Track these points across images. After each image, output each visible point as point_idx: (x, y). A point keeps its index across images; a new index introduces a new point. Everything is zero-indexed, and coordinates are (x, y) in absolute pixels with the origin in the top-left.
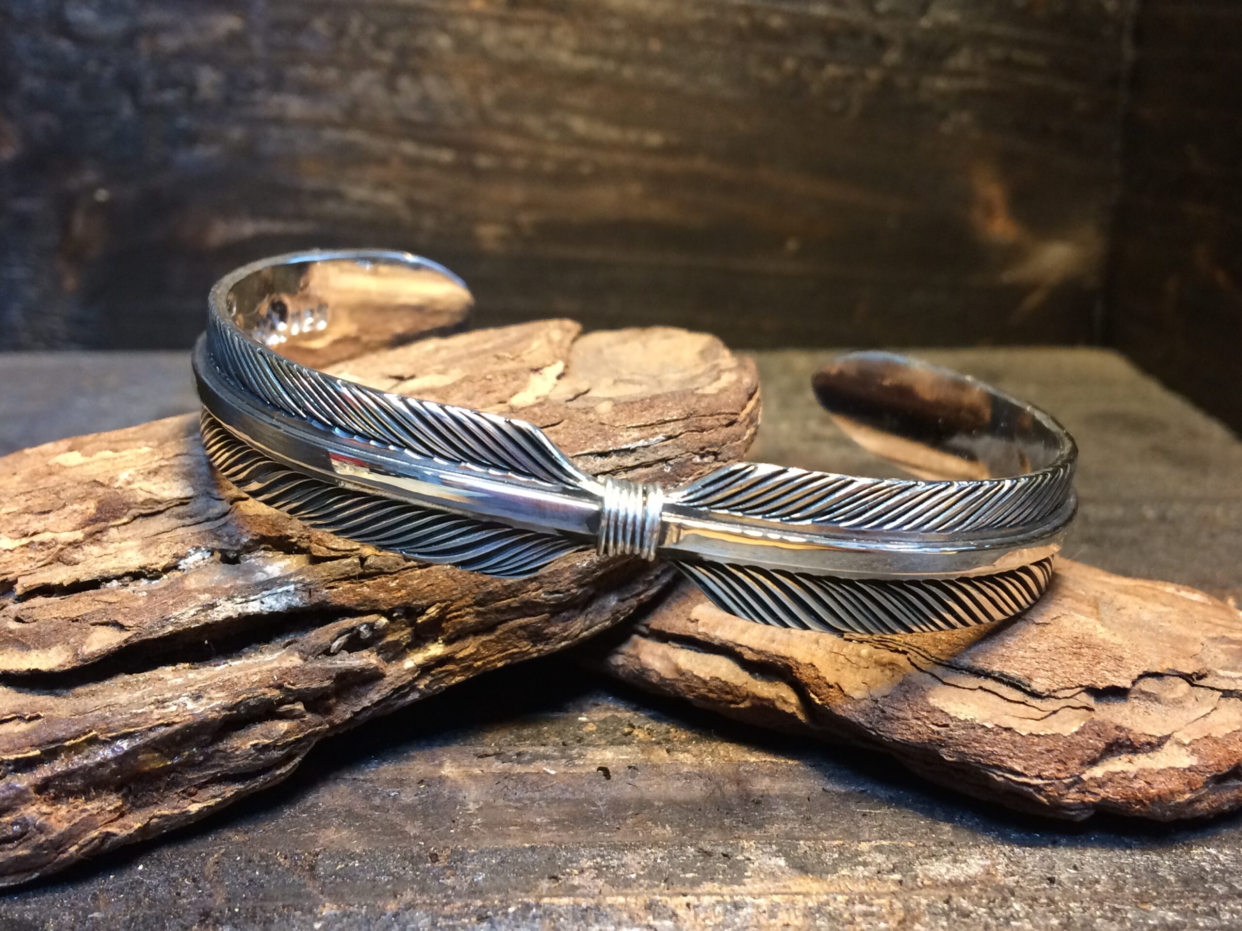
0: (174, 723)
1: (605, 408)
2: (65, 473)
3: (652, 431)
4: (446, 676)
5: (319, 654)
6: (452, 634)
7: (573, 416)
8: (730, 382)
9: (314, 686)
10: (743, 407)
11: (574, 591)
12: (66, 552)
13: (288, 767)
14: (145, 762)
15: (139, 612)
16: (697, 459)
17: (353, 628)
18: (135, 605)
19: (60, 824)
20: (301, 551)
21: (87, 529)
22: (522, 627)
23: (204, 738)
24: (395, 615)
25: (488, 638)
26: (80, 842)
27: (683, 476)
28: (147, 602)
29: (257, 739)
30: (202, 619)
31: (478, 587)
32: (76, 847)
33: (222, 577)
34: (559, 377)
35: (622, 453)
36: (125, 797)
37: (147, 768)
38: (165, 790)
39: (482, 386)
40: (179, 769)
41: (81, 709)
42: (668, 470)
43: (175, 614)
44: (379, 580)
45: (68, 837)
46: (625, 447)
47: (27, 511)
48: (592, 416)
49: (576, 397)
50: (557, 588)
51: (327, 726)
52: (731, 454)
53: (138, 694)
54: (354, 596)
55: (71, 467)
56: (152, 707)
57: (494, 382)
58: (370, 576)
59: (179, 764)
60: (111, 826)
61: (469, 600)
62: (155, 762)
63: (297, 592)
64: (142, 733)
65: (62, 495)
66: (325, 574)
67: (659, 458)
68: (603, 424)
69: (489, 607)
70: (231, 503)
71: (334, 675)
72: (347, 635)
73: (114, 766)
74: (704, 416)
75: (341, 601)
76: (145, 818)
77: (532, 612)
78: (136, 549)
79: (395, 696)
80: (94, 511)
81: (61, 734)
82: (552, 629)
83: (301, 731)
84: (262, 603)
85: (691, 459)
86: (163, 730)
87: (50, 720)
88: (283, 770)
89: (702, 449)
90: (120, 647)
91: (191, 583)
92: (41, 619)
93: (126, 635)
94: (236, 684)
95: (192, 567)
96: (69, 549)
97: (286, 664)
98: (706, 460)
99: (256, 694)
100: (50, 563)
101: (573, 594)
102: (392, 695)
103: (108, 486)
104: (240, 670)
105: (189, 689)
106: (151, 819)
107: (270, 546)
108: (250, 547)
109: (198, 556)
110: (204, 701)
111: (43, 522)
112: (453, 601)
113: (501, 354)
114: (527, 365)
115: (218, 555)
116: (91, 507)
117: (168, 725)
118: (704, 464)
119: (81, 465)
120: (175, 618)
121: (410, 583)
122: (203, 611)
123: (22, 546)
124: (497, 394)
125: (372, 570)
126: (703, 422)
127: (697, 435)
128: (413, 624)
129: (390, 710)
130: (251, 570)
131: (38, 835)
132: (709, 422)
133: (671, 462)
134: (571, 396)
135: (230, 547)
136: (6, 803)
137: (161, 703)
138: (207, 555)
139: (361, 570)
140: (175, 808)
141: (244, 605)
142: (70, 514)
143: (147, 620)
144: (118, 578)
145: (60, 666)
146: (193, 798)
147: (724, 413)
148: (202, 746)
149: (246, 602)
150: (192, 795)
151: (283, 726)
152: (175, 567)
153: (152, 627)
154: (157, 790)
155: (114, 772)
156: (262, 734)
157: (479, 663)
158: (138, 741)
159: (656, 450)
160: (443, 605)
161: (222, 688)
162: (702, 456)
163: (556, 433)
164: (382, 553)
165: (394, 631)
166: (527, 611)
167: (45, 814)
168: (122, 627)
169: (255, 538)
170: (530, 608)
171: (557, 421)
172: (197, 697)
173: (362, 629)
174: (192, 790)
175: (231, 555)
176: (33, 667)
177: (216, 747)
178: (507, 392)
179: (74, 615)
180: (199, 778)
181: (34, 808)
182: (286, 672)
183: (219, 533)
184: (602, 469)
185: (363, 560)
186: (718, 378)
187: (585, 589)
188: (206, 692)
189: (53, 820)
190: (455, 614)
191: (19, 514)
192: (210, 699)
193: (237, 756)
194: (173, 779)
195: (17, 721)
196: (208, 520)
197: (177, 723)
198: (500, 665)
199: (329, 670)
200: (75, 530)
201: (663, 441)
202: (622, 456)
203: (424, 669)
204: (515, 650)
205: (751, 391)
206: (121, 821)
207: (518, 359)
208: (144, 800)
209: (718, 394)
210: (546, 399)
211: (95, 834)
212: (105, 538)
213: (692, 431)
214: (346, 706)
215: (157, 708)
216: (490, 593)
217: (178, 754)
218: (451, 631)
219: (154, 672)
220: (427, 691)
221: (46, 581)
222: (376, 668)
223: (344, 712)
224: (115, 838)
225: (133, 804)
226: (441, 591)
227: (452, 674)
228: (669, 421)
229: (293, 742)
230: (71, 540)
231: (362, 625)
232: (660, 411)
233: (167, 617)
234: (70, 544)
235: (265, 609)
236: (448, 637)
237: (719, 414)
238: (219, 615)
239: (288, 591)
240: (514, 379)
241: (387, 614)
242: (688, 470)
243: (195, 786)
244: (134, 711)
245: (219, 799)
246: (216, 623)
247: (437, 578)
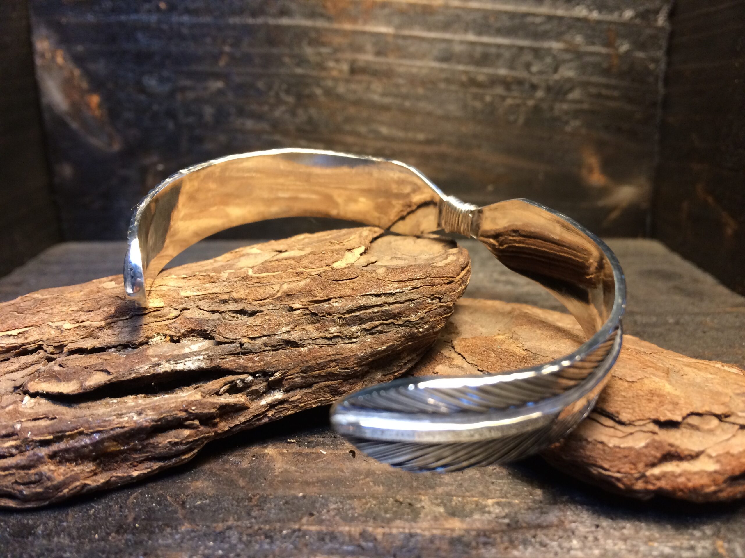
0: (124, 427)
1: (381, 271)
2: (105, 292)
3: (405, 284)
4: (283, 410)
5: (213, 394)
6: (288, 387)
7: (364, 275)
8: (452, 261)
9: (206, 411)
10: (458, 275)
11: (355, 368)
12: (95, 332)
13: (190, 455)
14: (108, 447)
15: (120, 365)
16: (429, 301)
17: (233, 381)
18: (118, 361)
19: (59, 477)
20: (212, 338)
21: (108, 321)
22: (327, 386)
23: (142, 436)
24: (257, 375)
25: (308, 391)
26: (70, 487)
27: (420, 310)
28: (124, 361)
29: (172, 438)
30: (152, 371)
31: (303, 363)
32: (66, 491)
33: (167, 350)
34: (361, 254)
35: (387, 295)
36: (98, 465)
37: (109, 450)
38: (121, 462)
39: (319, 257)
40: (128, 452)
41: (78, 415)
42: (412, 305)
43: (137, 367)
44: (249, 356)
45: (64, 484)
46: (389, 292)
47: (81, 310)
48: (374, 275)
49: (367, 265)
50: (347, 366)
51: (213, 434)
52: (449, 299)
53: (109, 410)
54: (235, 364)
55: (108, 289)
56: (115, 417)
57: (326, 255)
58: (244, 354)
59: (128, 449)
60: (87, 480)
61: (298, 370)
62: (114, 447)
63: (204, 360)
64: (107, 431)
65: (100, 303)
66: (220, 351)
67: (408, 299)
68: (379, 279)
69: (309, 374)
70: (181, 311)
71: (218, 406)
72: (228, 385)
73: (91, 448)
74: (435, 277)
75: (227, 366)
76: (108, 477)
77: (333, 379)
78: (128, 332)
79: (254, 420)
80: (113, 312)
81: (64, 428)
82: (344, 388)
83: (197, 436)
84: (185, 364)
85: (425, 301)
86: (119, 430)
87: (61, 420)
88: (187, 456)
89: (432, 295)
90: (105, 384)
91: (151, 352)
92: (70, 366)
93: (110, 377)
94: (162, 408)
95: (154, 343)
96: (97, 330)
97: (192, 399)
98: (434, 301)
99: (172, 414)
100: (86, 337)
101: (355, 370)
102: (252, 419)
103: (124, 300)
104: (166, 400)
105: (136, 409)
106: (111, 477)
107: (196, 335)
108: (186, 335)
109: (159, 338)
110: (143, 416)
111: (87, 316)
112: (289, 370)
113: (333, 241)
114: (344, 247)
115: (168, 338)
116: (113, 309)
117: (122, 428)
118: (433, 304)
119: (113, 288)
120: (137, 370)
121: (266, 358)
122: (153, 367)
123: (75, 328)
124: (326, 261)
125: (246, 351)
126: (434, 281)
127: (430, 288)
128: (267, 381)
129: (252, 427)
130: (183, 347)
131: (47, 482)
132: (437, 281)
133: (414, 302)
134: (366, 264)
135: (174, 334)
136: (32, 463)
137: (120, 416)
138: (163, 338)
139: (241, 350)
140: (125, 473)
141: (175, 365)
142: (102, 313)
143: (122, 370)
144: (115, 347)
145: (72, 391)
146: (136, 468)
147: (446, 277)
148: (141, 440)
149: (176, 363)
150: (135, 466)
151: (186, 432)
152: (147, 343)
153: (124, 374)
154: (116, 462)
155: (91, 451)
156: (174, 436)
157: (303, 404)
158: (105, 436)
159: (406, 295)
160: (284, 371)
161: (154, 409)
162: (432, 299)
163: (353, 283)
164: (252, 342)
165: (257, 384)
166: (330, 378)
167: (52, 470)
168: (108, 373)
169: (188, 330)
170: (331, 376)
171: (355, 276)
172: (139, 414)
173: (238, 382)
174: (135, 464)
175: (175, 338)
176: (60, 391)
177: (148, 442)
178: (332, 260)
179: (86, 365)
180: (139, 457)
181: (46, 467)
182: (191, 403)
183: (170, 326)
184: (376, 303)
185: (242, 345)
186: (446, 258)
187: (363, 367)
188: (145, 411)
189: (56, 474)
190: (290, 377)
191: (76, 311)
192: (146, 415)
193: (160, 447)
194: (125, 457)
195: (46, 419)
196: (168, 319)
197: (127, 427)
198: (314, 406)
199: (215, 403)
200: (101, 321)
201: (411, 290)
202: (388, 297)
203: (272, 406)
204: (323, 399)
205: (463, 266)
206: (94, 478)
207: (341, 244)
208: (109, 467)
209: (444, 266)
210: (352, 265)
211: (78, 483)
212: (116, 326)
213: (427, 285)
214: (225, 423)
215: (117, 418)
216: (309, 367)
217: (128, 444)
218: (287, 386)
219: (123, 398)
220: (273, 418)
221: (80, 346)
222: (244, 404)
223: (224, 426)
224: (89, 487)
225: (103, 469)
226: (283, 364)
227: (287, 409)
228: (415, 279)
229: (192, 442)
230: (98, 326)
231: (238, 380)
232: (411, 274)
233: (132, 369)
234: (98, 328)
235: (186, 368)
236: (286, 389)
237: (443, 277)
238: (161, 369)
239: (199, 359)
240: (337, 254)
241: (253, 375)
242: (423, 306)
243: (137, 462)
244: (104, 419)
245: (149, 470)
246: (159, 374)
247: (281, 357)
